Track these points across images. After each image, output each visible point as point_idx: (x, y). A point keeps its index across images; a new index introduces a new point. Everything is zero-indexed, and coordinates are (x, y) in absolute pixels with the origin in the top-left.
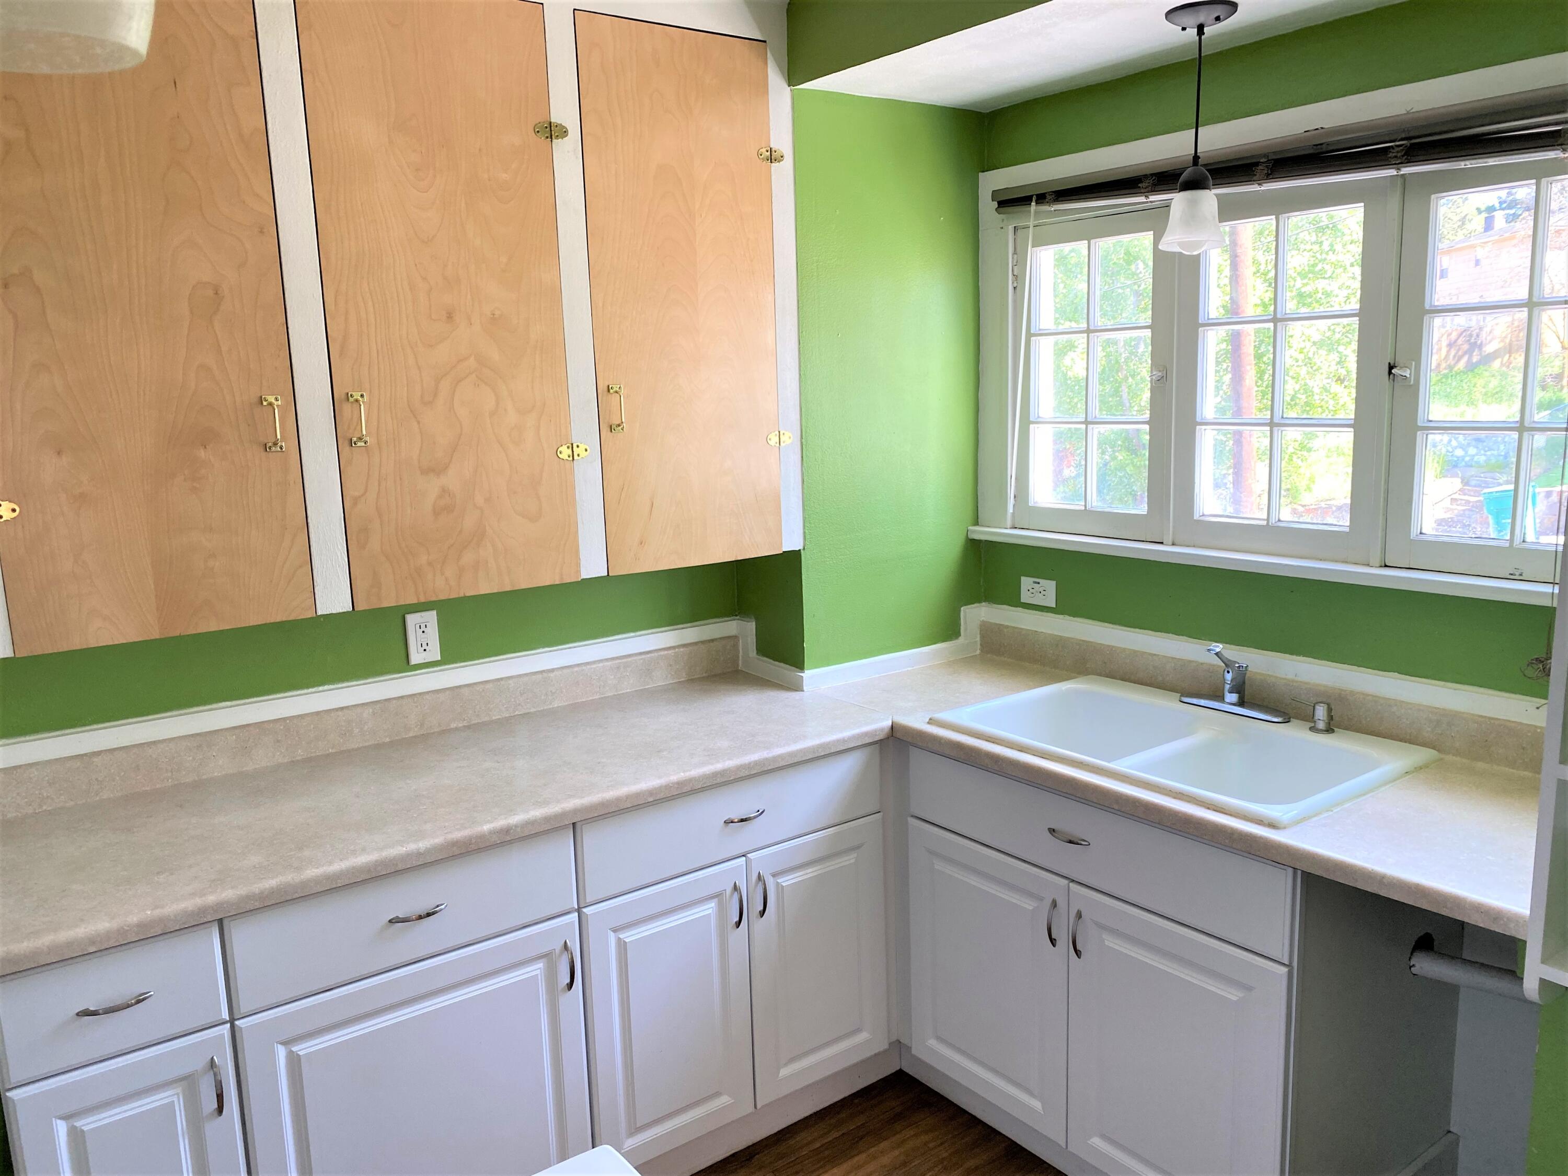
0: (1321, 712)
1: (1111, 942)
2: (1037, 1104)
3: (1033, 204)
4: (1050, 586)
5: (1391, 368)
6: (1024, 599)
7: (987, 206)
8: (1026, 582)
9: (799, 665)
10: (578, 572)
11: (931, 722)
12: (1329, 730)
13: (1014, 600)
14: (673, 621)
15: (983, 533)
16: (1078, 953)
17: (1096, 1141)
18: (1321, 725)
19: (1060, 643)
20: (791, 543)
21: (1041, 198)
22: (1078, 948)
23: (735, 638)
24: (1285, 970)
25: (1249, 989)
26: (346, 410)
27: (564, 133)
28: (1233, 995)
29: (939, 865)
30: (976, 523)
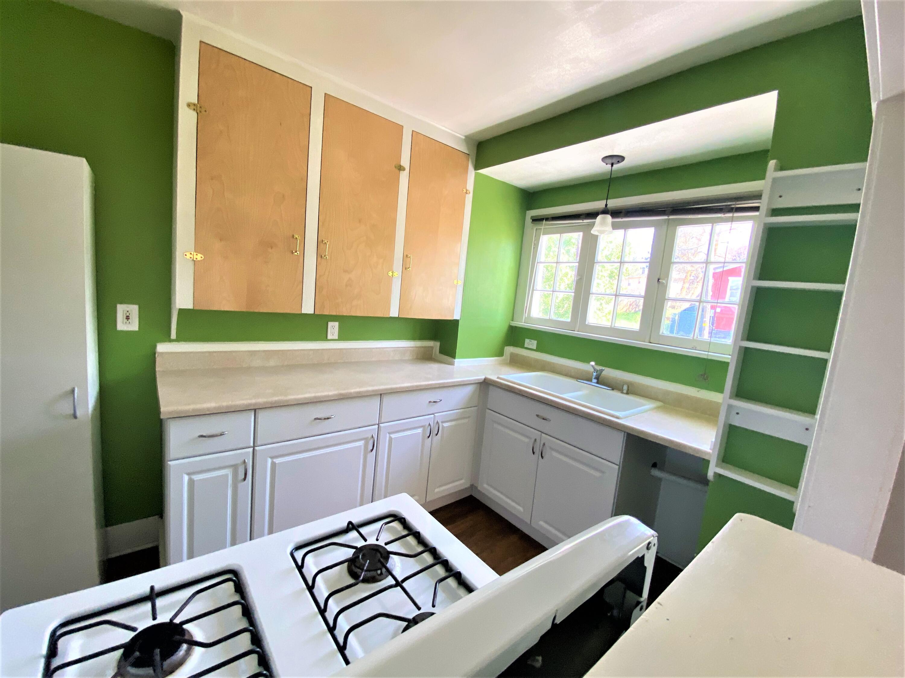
0: (625, 387)
1: (555, 454)
2: (521, 509)
3: (544, 221)
4: (535, 343)
5: (659, 280)
6: (525, 346)
7: (528, 220)
8: (527, 341)
9: (454, 357)
10: (389, 314)
11: (498, 378)
12: (627, 393)
13: (522, 346)
14: (413, 339)
15: (514, 324)
16: (542, 457)
17: (541, 523)
18: (625, 391)
19: (537, 361)
20: (456, 317)
21: (547, 219)
22: (543, 455)
23: (432, 347)
24: (617, 467)
25: (603, 472)
26: (322, 246)
27: (404, 169)
28: (597, 474)
29: (496, 425)
30: (513, 321)
